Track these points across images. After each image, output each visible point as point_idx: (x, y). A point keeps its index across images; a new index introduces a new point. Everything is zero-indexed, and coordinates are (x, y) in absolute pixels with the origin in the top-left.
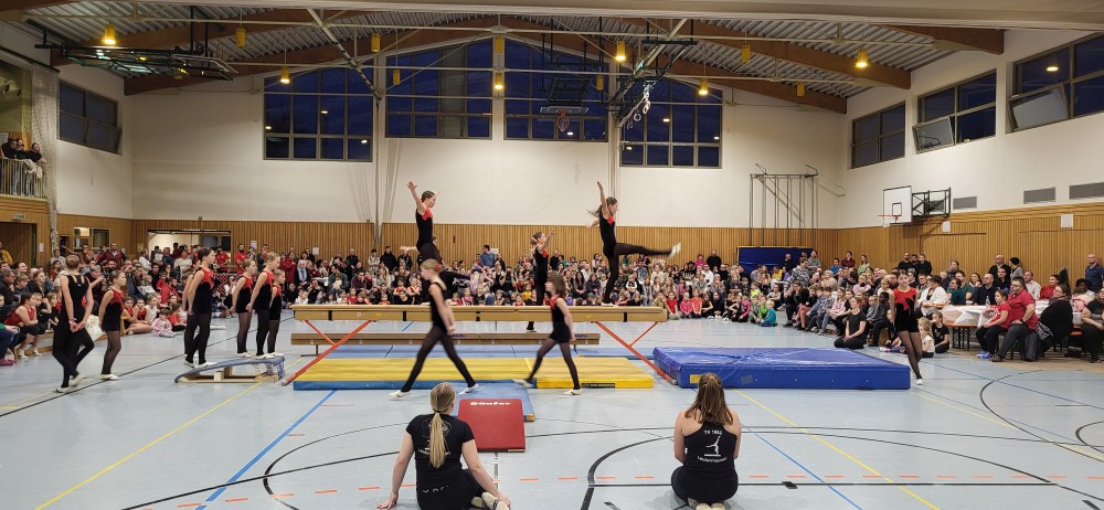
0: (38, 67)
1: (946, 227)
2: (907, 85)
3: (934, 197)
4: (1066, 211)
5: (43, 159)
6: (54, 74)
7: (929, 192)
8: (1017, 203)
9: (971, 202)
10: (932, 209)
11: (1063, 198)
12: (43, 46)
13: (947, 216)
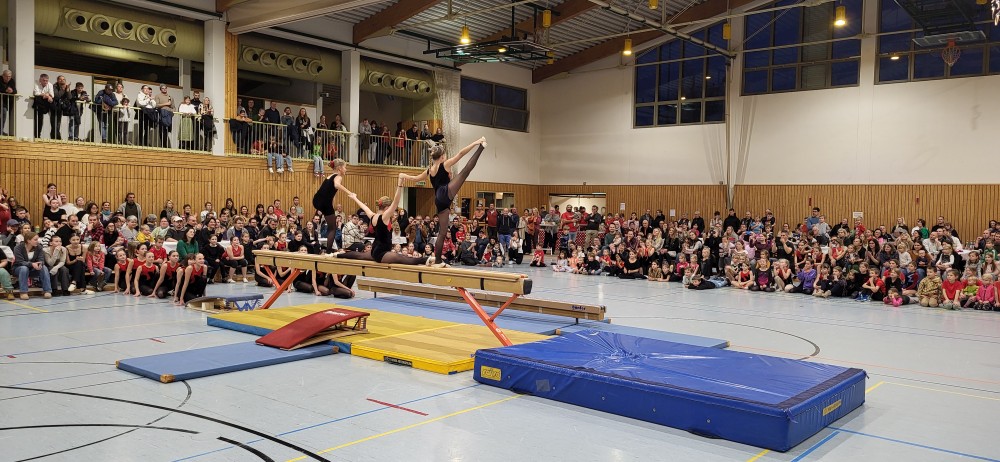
0: (440, 69)
5: (444, 140)
6: (455, 73)
12: (428, 52)
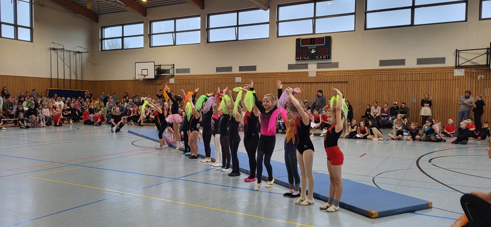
1: (172, 81)
2: (145, 15)
3: (162, 68)
4: (238, 75)
7: (160, 65)
8: (214, 72)
9: (188, 70)
10: (163, 73)
11: (235, 70)
13: (173, 76)
